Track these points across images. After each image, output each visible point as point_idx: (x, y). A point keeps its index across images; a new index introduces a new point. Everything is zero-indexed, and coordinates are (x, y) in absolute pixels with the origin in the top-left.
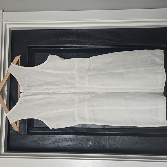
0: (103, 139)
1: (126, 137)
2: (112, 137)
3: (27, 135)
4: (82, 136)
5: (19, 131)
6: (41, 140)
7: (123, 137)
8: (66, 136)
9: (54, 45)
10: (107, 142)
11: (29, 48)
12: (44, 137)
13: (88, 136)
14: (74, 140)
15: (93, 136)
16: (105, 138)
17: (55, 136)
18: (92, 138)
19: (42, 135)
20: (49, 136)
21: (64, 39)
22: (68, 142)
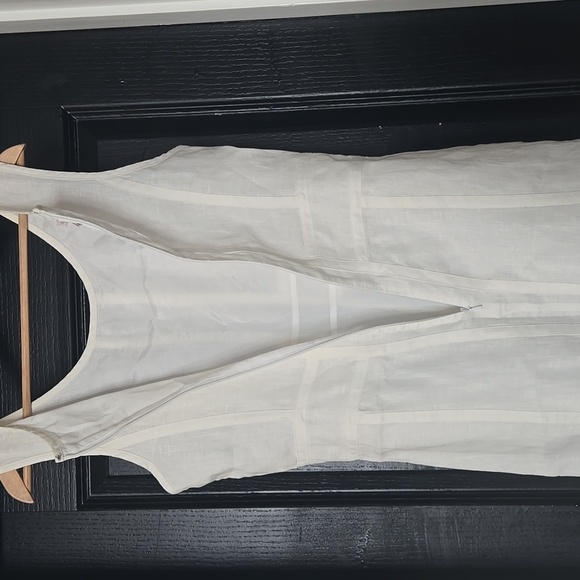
0: (423, 521)
1: (525, 508)
2: (461, 509)
3: (80, 513)
4: (324, 510)
5: (32, 502)
6: (140, 532)
7: (511, 507)
8: (253, 513)
9: (179, 98)
10: (442, 535)
11: (67, 119)
12: (154, 518)
13: (355, 510)
14: (291, 528)
15: (378, 509)
16: (431, 515)
17: (207, 512)
18: (371, 515)
19: (146, 512)
20: (178, 512)
21: (226, 69)
22: (264, 539)
